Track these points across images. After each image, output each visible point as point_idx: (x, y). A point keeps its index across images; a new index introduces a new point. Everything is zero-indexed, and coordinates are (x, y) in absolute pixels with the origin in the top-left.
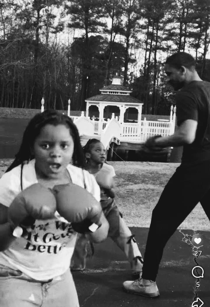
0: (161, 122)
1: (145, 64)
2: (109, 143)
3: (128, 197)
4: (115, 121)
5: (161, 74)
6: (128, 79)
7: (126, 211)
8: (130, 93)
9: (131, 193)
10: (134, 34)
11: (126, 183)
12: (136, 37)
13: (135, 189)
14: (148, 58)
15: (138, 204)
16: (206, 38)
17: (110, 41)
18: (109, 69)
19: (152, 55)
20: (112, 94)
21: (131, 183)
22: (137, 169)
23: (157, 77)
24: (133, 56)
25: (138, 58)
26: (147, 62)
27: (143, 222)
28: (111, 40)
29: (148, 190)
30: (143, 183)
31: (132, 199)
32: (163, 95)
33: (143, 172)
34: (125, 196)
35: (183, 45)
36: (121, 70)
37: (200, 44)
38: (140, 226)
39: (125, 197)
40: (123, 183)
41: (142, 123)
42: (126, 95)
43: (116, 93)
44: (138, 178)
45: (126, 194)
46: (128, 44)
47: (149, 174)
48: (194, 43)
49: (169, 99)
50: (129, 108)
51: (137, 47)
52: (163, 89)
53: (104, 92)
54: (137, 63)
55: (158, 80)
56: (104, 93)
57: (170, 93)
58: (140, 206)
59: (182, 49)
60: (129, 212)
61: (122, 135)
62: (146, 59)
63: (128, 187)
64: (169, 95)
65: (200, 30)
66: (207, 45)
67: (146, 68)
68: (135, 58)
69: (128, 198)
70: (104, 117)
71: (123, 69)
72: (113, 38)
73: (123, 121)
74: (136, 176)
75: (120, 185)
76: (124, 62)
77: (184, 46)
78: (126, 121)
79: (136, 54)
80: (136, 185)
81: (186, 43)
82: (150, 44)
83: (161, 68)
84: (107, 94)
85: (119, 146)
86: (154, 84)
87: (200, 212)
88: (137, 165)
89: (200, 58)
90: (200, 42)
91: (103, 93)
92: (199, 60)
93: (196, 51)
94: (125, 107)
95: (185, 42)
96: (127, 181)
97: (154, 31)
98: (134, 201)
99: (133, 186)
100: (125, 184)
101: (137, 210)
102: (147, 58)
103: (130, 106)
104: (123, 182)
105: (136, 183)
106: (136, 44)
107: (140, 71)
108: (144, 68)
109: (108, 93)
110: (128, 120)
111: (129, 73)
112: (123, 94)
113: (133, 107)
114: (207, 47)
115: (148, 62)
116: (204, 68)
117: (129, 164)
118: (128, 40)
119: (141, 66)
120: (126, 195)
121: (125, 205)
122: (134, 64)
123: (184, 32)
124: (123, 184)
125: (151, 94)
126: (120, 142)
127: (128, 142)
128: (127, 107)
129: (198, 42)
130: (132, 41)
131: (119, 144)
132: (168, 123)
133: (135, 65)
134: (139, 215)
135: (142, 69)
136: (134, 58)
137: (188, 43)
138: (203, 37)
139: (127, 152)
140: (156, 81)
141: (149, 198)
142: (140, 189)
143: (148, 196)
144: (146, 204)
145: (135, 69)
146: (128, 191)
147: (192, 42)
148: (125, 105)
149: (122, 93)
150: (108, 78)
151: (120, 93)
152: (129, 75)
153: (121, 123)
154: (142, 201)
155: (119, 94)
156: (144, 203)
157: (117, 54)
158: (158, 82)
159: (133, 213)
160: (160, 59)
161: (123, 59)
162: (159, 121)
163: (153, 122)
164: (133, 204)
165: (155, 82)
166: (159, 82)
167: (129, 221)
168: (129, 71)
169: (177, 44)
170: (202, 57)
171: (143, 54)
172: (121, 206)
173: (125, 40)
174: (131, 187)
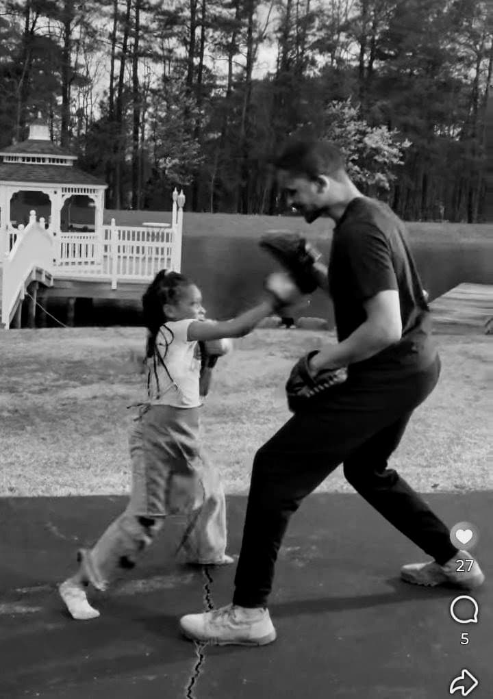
0: (150, 230)
1: (112, 90)
2: (25, 283)
3: (64, 417)
4: (39, 228)
5: (149, 113)
6: (72, 125)
7: (57, 454)
8: (74, 161)
9: (71, 409)
10: (83, 17)
11: (61, 382)
12: (89, 24)
13: (84, 397)
14: (119, 74)
15: (86, 435)
16: (250, 31)
17: (24, 31)
18: (24, 99)
19: (127, 68)
20: (28, 163)
21: (72, 383)
22: (89, 346)
23: (141, 120)
24: (83, 69)
25: (95, 75)
26: (116, 86)
27: (95, 481)
28: (27, 29)
29: (112, 398)
30: (103, 381)
31: (73, 424)
32: (157, 164)
33: (103, 354)
34: (57, 416)
35: (200, 46)
36: (54, 102)
37: (237, 43)
38: (86, 492)
39: (57, 419)
40: (53, 384)
41: (106, 232)
42: (63, 164)
43: (39, 160)
44: (92, 371)
45: (59, 410)
46: (67, 41)
47: (118, 359)
48: (224, 41)
49: (172, 173)
50: (73, 196)
51: (90, 49)
52: (156, 148)
53: (9, 158)
54: (92, 87)
55: (144, 126)
56: (11, 162)
57: (173, 158)
58: (91, 439)
59: (198, 56)
60: (64, 455)
61: (58, 262)
62: (112, 78)
63: (65, 392)
64: (169, 165)
65: (237, 13)
66: (254, 46)
67: (114, 98)
68: (88, 73)
69: (63, 421)
70: (12, 219)
71: (60, 100)
72: (31, 26)
73: (59, 228)
74: (88, 364)
75: (46, 390)
76: (61, 83)
77: (202, 49)
78: (65, 227)
79: (89, 65)
80: (85, 388)
81: (207, 41)
82: (122, 41)
83: (149, 99)
84: (16, 162)
85: (52, 288)
86: (136, 138)
87: (228, 446)
88: (91, 335)
89: (240, 77)
90: (236, 38)
91: (8, 162)
92: (235, 81)
93: (230, 61)
94: (63, 196)
95: (203, 39)
96: (65, 379)
97: (131, 10)
98: (79, 427)
99: (78, 388)
100: (59, 387)
101: (82, 449)
102: (114, 76)
103: (75, 191)
104: (55, 380)
105: (84, 383)
106: (87, 41)
107: (102, 104)
108: (111, 98)
109: (20, 161)
110: (71, 226)
111: (73, 110)
112: (56, 164)
113: (83, 194)
114: (253, 50)
115: (118, 84)
116: (249, 99)
117: (71, 336)
118: (68, 32)
119: (101, 94)
120: (60, 413)
121: (55, 439)
122: (86, 88)
123: (200, 16)
124: (53, 386)
125: (129, 161)
126: (52, 278)
127: (73, 279)
128: (68, 195)
129: (233, 40)
130: (76, 32)
131: (52, 283)
132: (167, 231)
133: (87, 92)
134: (88, 462)
135: (106, 99)
136: (85, 74)
137: (210, 41)
138: (244, 30)
139: (72, 302)
140: (140, 130)
141: (115, 417)
142: (95, 397)
143: (113, 414)
144: (105, 434)
145: (89, 101)
146: (64, 403)
147: (219, 40)
148: (63, 189)
149: (54, 160)
150: (22, 123)
151: (50, 159)
152: (75, 115)
153: (55, 234)
154: (96, 426)
155: (47, 163)
156: (102, 432)
157: (43, 63)
158: (143, 133)
159: (74, 459)
160: (147, 78)
161: (58, 76)
162: (147, 226)
163: (132, 229)
164: (75, 435)
165: (136, 132)
166: (146, 132)
167: (60, 480)
168: (75, 106)
169: (185, 43)
170: (242, 74)
171: (105, 66)
172: (45, 442)
173: (62, 30)
174: (71, 392)
